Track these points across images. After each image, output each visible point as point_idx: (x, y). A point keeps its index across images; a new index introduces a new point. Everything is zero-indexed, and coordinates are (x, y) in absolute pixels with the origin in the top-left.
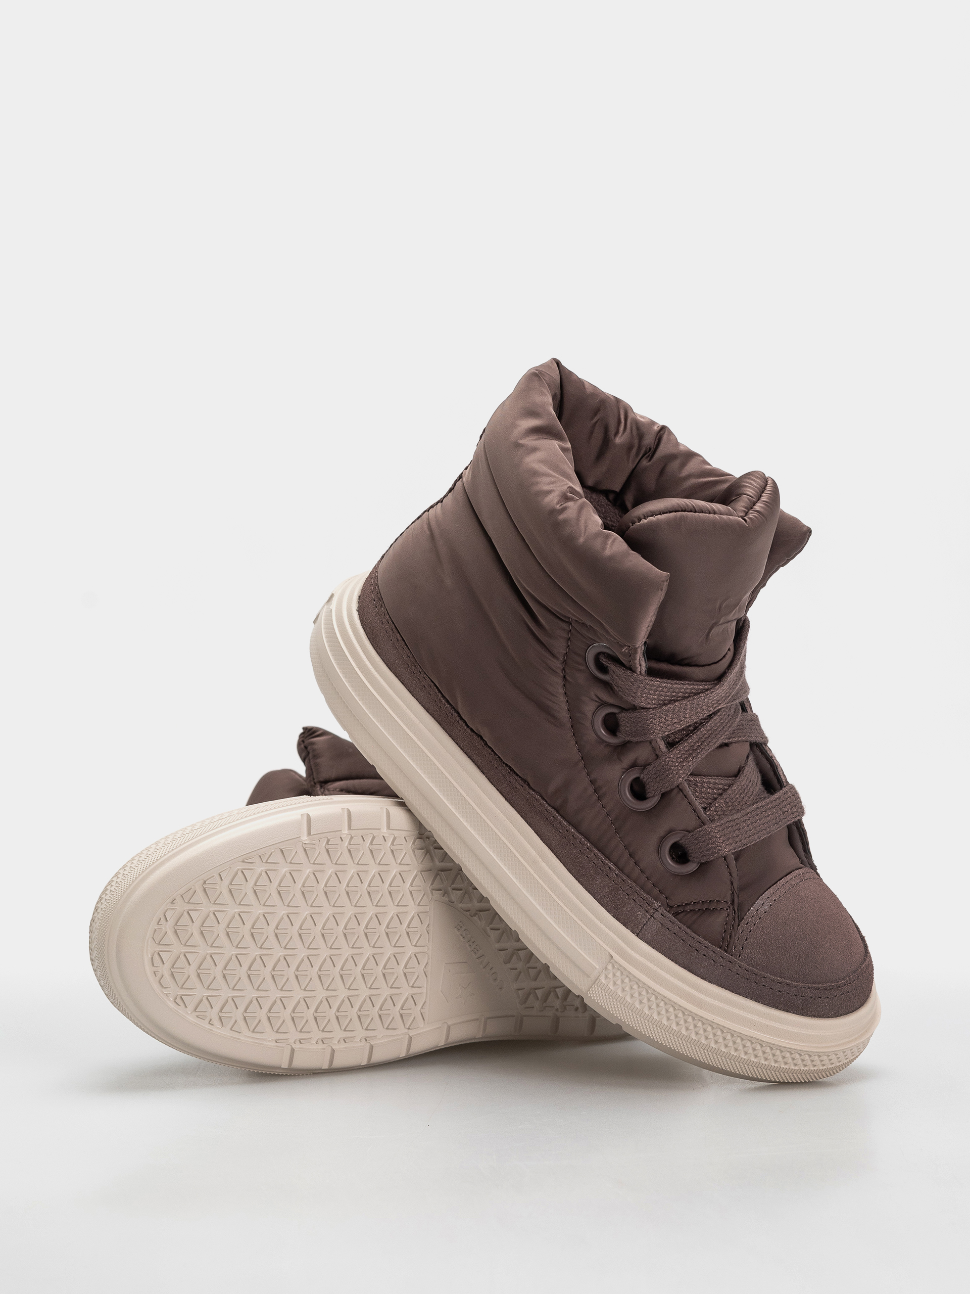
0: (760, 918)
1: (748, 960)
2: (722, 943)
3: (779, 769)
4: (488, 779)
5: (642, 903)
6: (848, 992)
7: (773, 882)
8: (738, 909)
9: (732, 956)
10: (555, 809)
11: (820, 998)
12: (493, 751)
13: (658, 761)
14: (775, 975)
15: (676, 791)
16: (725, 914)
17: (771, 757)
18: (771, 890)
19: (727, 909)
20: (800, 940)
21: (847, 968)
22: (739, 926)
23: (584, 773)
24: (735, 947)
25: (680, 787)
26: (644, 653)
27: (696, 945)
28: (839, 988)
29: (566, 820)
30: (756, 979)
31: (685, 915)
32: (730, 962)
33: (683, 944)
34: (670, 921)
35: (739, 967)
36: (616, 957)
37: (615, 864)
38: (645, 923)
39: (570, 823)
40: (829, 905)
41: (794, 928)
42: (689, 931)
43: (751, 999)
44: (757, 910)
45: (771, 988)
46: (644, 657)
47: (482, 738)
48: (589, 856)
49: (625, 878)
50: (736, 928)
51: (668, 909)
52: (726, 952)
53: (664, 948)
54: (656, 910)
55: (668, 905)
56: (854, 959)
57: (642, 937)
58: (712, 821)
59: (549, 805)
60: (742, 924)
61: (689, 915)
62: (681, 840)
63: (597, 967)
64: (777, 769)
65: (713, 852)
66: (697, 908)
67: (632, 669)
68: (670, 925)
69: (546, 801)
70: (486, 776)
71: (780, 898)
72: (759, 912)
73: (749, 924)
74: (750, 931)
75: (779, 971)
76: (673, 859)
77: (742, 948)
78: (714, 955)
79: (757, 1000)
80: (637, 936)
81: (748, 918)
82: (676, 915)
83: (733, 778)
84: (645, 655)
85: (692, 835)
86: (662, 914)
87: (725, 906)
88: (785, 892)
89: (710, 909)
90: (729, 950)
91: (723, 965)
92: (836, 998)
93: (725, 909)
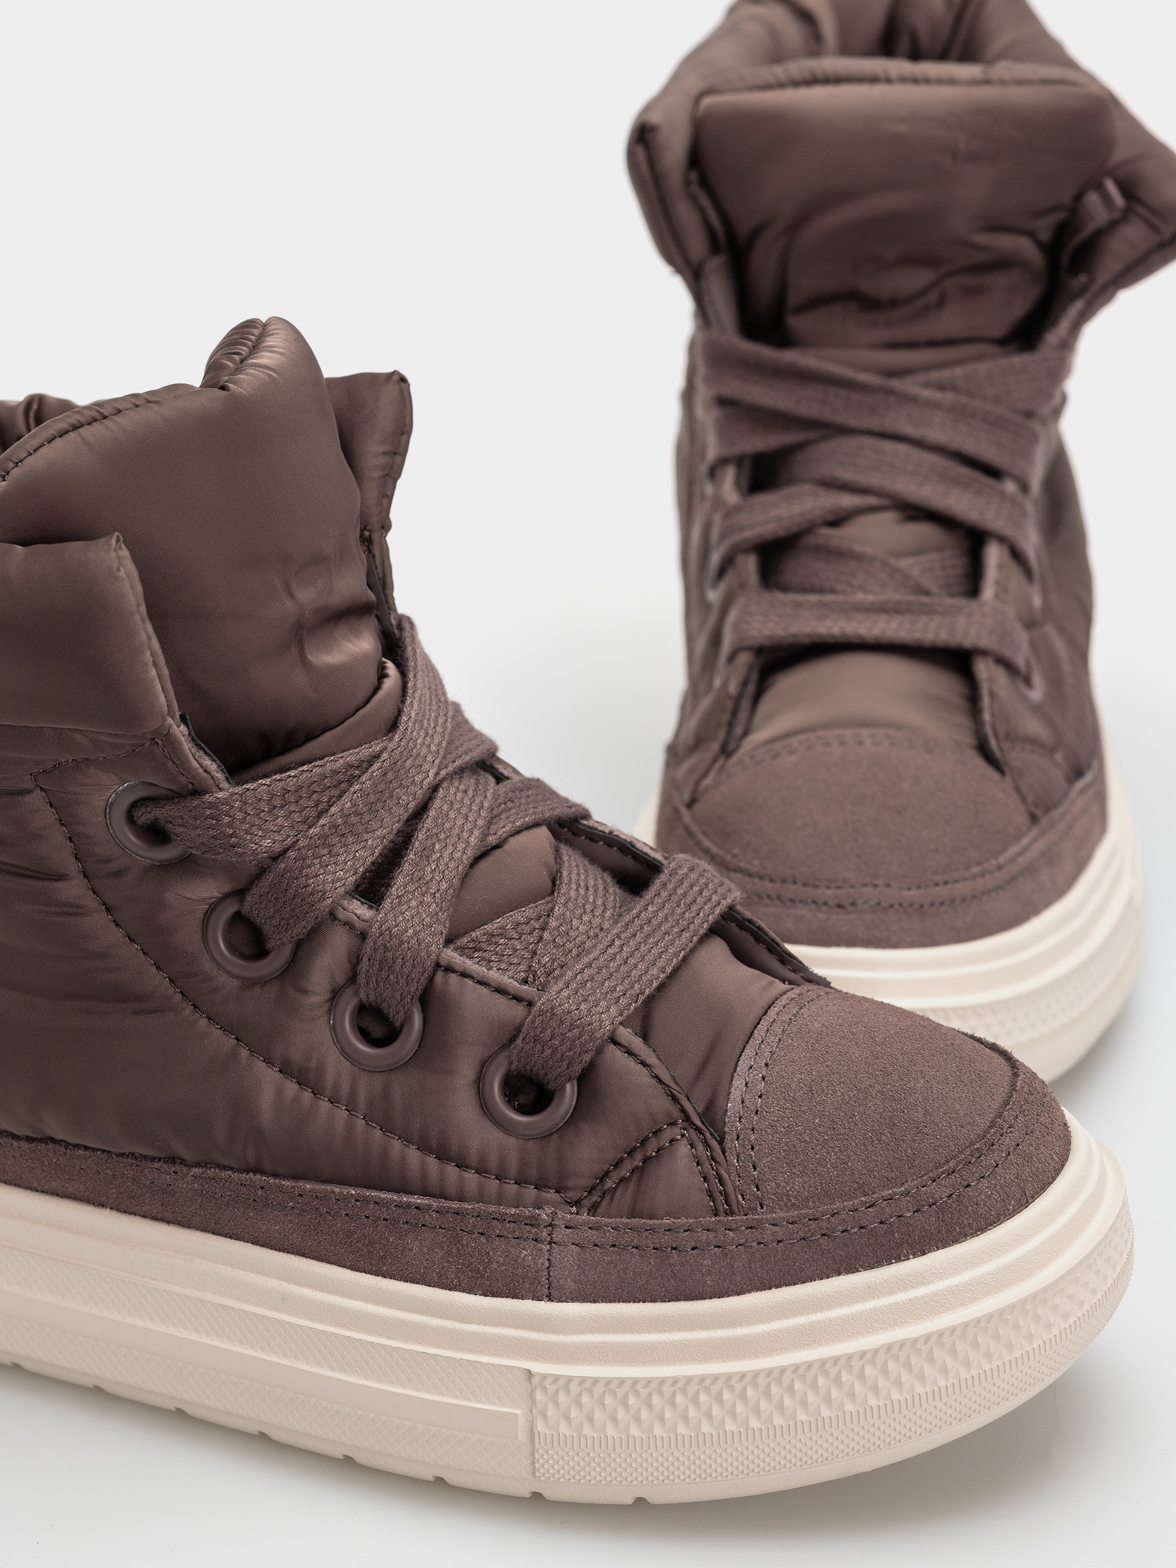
0: (756, 1113)
1: (782, 1203)
2: (713, 1202)
3: (638, 846)
4: (118, 1210)
5: (517, 1233)
6: (1018, 1145)
7: (744, 1037)
8: (702, 1122)
9: (746, 1215)
10: (255, 1171)
11: (968, 1186)
12: (86, 1148)
13: (370, 943)
14: (851, 1198)
15: (439, 977)
16: (683, 1149)
17: (611, 833)
18: (750, 1051)
19: (683, 1136)
20: (860, 1106)
21: (987, 1104)
22: (724, 1152)
23: (260, 1065)
24: (743, 1196)
25: (443, 963)
26: (193, 739)
27: (667, 1239)
28: (994, 1147)
29: (285, 1177)
30: (821, 1228)
31: (612, 1199)
32: (751, 1228)
33: (641, 1256)
34: (590, 1228)
35: (773, 1225)
36: (537, 1367)
37: (425, 1193)
38: (547, 1264)
39: (296, 1177)
40: (884, 1019)
41: (835, 1091)
42: (636, 1222)
43: (839, 1274)
44: (743, 1102)
45: (861, 1228)
46: (201, 748)
47: (53, 1140)
48: (367, 1213)
49: (455, 1205)
50: (721, 1158)
51: (574, 1209)
52: (732, 1213)
53: (612, 1289)
54: (550, 1225)
55: (569, 1203)
56: (991, 1081)
57: (559, 1295)
58: (543, 988)
59: (241, 1171)
60: (728, 1144)
61: (618, 1195)
62: (511, 1063)
63: (518, 1412)
64: (633, 846)
65: (582, 1045)
66: (625, 1171)
67: (197, 792)
68: (593, 1235)
69: (231, 1169)
70: (111, 1209)
71: (775, 1056)
72: (747, 1103)
73: (742, 1137)
74: (752, 1148)
75: (855, 1186)
76: (522, 1110)
77: (757, 1187)
78: (711, 1235)
79: (850, 1267)
80: (550, 1300)
81: (732, 1125)
82: (593, 1209)
83: (549, 899)
84: (199, 742)
85: (523, 1040)
86: (566, 1227)
87: (676, 1132)
88: (780, 1040)
89: (651, 1157)
90: (735, 1208)
91: (742, 1241)
92: (999, 1170)
93: (679, 1137)
